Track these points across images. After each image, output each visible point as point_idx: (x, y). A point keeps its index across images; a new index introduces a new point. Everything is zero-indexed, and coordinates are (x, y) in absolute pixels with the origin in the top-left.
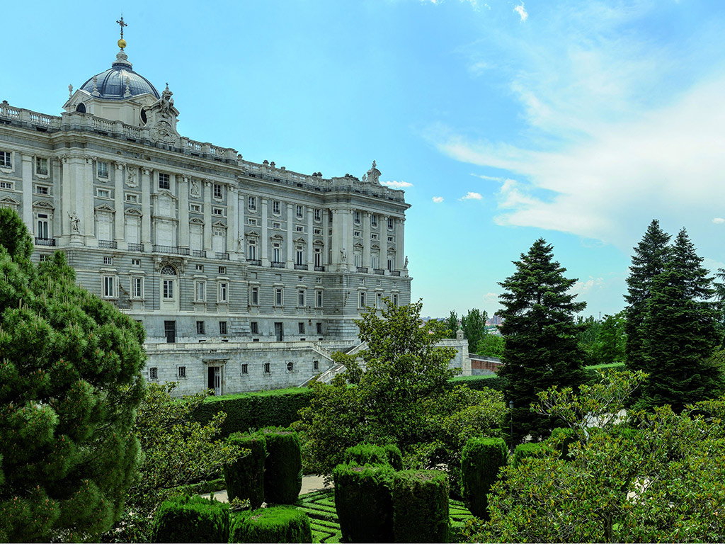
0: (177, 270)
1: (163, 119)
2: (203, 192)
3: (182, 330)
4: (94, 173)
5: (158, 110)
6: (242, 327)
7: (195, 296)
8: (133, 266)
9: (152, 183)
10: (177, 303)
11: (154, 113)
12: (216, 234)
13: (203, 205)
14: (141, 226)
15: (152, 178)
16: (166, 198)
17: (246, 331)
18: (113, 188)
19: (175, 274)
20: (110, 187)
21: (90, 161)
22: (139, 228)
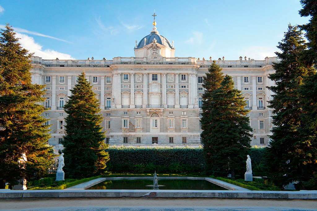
0: (159, 115)
1: (154, 52)
2: (175, 79)
3: (161, 141)
4: (121, 79)
5: (151, 49)
6: (195, 140)
7: (168, 126)
8: (138, 114)
9: (148, 79)
10: (159, 129)
11: (150, 50)
12: (183, 97)
13: (175, 85)
14: (143, 98)
15: (148, 77)
16: (155, 84)
17: (198, 141)
18: (130, 84)
19: (159, 116)
20: (128, 84)
21: (119, 75)
22: (142, 98)
